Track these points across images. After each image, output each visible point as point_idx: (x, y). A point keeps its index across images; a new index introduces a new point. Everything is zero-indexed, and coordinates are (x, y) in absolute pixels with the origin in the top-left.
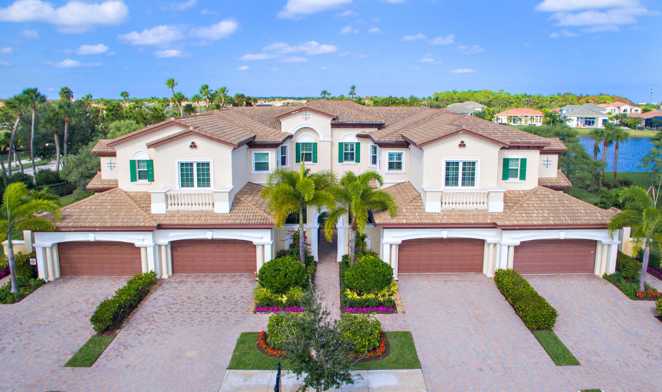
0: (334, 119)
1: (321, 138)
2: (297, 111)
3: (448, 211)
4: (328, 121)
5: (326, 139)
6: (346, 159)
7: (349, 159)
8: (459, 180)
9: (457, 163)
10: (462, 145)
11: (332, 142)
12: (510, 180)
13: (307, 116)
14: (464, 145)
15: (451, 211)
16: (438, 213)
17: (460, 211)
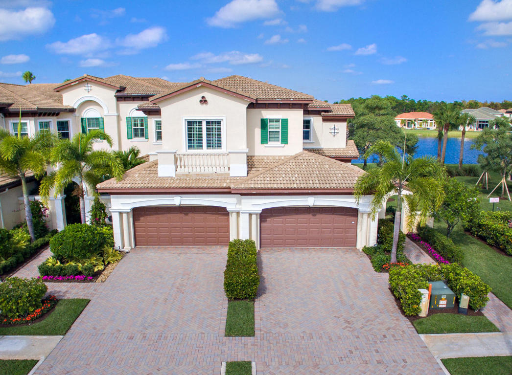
0: (118, 91)
1: (106, 113)
2: (77, 82)
3: (183, 175)
4: (112, 93)
5: (111, 113)
6: (136, 135)
7: (139, 135)
8: (203, 143)
9: (200, 123)
10: (204, 101)
11: (118, 117)
12: (271, 144)
13: (89, 88)
14: (206, 101)
15: (187, 175)
16: (172, 177)
17: (197, 175)
